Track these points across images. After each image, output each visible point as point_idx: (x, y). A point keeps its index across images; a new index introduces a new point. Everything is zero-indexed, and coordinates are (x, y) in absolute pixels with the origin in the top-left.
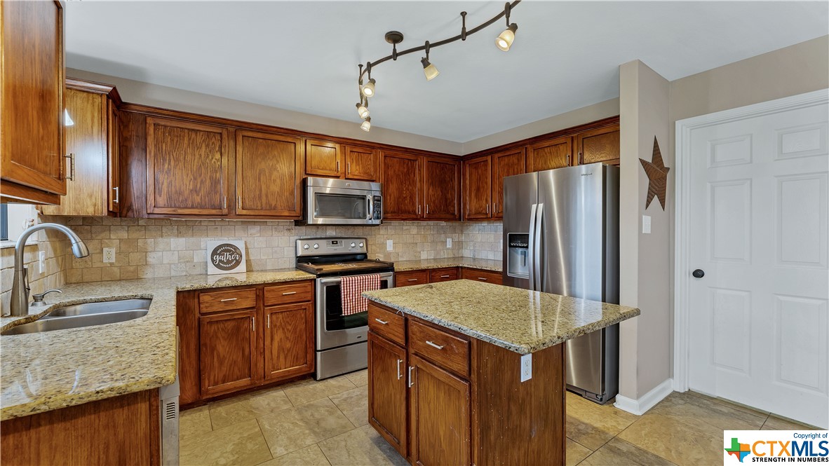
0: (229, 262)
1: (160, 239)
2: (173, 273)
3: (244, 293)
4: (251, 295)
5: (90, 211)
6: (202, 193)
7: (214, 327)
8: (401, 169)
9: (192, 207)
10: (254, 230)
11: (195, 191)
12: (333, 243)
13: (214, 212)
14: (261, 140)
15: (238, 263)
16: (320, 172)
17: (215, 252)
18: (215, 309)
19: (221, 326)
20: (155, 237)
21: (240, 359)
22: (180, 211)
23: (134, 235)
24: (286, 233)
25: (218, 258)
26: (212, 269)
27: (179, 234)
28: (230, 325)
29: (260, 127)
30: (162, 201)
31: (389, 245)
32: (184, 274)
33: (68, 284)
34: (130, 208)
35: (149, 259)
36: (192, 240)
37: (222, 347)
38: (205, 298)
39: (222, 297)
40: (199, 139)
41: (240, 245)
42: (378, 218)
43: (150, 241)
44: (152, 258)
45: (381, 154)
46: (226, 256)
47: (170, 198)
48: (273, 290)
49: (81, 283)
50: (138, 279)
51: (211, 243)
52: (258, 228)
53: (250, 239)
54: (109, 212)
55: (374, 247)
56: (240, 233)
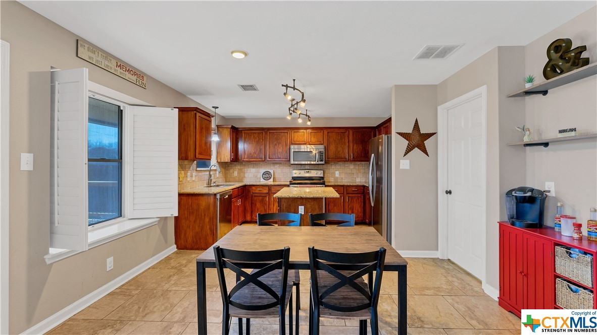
0: (267, 178)
1: (248, 169)
2: (252, 181)
3: (264, 188)
4: (267, 188)
5: (227, 161)
6: (257, 153)
7: (256, 198)
8: (337, 137)
9: (254, 158)
10: (277, 166)
11: (255, 153)
12: (307, 172)
13: (260, 160)
14: (275, 133)
15: (270, 178)
16: (297, 143)
17: (263, 174)
18: (256, 192)
19: (258, 198)
20: (246, 168)
21: (263, 210)
22: (251, 160)
23: (242, 167)
24: (289, 167)
25: (264, 176)
26: (262, 180)
27: (254, 167)
28: (261, 198)
29: (274, 128)
30: (246, 157)
31: (337, 174)
32: (255, 181)
33: (226, 181)
34: (238, 159)
36: (257, 169)
37: (258, 205)
38: (254, 188)
39: (258, 188)
40: (256, 135)
41: (272, 172)
42: (322, 161)
44: (246, 175)
45: (326, 132)
46: (267, 175)
47: (248, 156)
49: (229, 181)
51: (262, 170)
53: (275, 170)
54: (231, 161)
55: (328, 174)
56: (272, 167)
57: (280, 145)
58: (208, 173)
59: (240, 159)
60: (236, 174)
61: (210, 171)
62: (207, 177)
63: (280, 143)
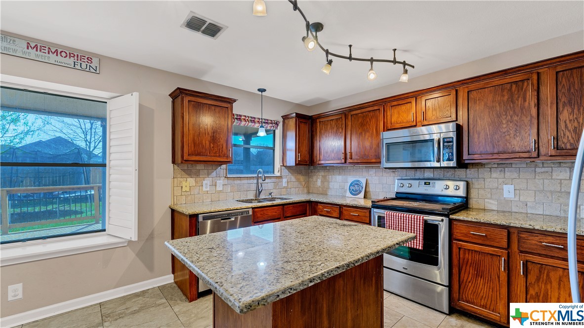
0: (356, 191)
1: (333, 176)
2: (337, 194)
3: (334, 209)
4: (338, 210)
5: (292, 164)
6: (335, 151)
9: (332, 160)
12: (425, 183)
13: (339, 161)
14: (360, 114)
16: (398, 126)
17: (351, 185)
18: (323, 214)
20: (332, 175)
22: (327, 162)
24: (392, 174)
25: (352, 188)
27: (340, 174)
29: (358, 106)
30: (321, 158)
31: (508, 191)
32: (341, 195)
35: (330, 186)
36: (344, 177)
38: (320, 207)
39: (325, 208)
40: (334, 124)
41: (364, 181)
42: (449, 159)
43: (330, 176)
44: (331, 185)
45: (463, 92)
46: (355, 187)
47: (324, 156)
48: (347, 210)
50: (327, 194)
51: (351, 179)
52: (374, 170)
53: (369, 178)
54: (296, 164)
55: (481, 192)
56: (365, 174)
57: (367, 134)
58: (255, 181)
59: (315, 161)
60: (319, 183)
61: (258, 178)
62: (254, 187)
63: (368, 131)
